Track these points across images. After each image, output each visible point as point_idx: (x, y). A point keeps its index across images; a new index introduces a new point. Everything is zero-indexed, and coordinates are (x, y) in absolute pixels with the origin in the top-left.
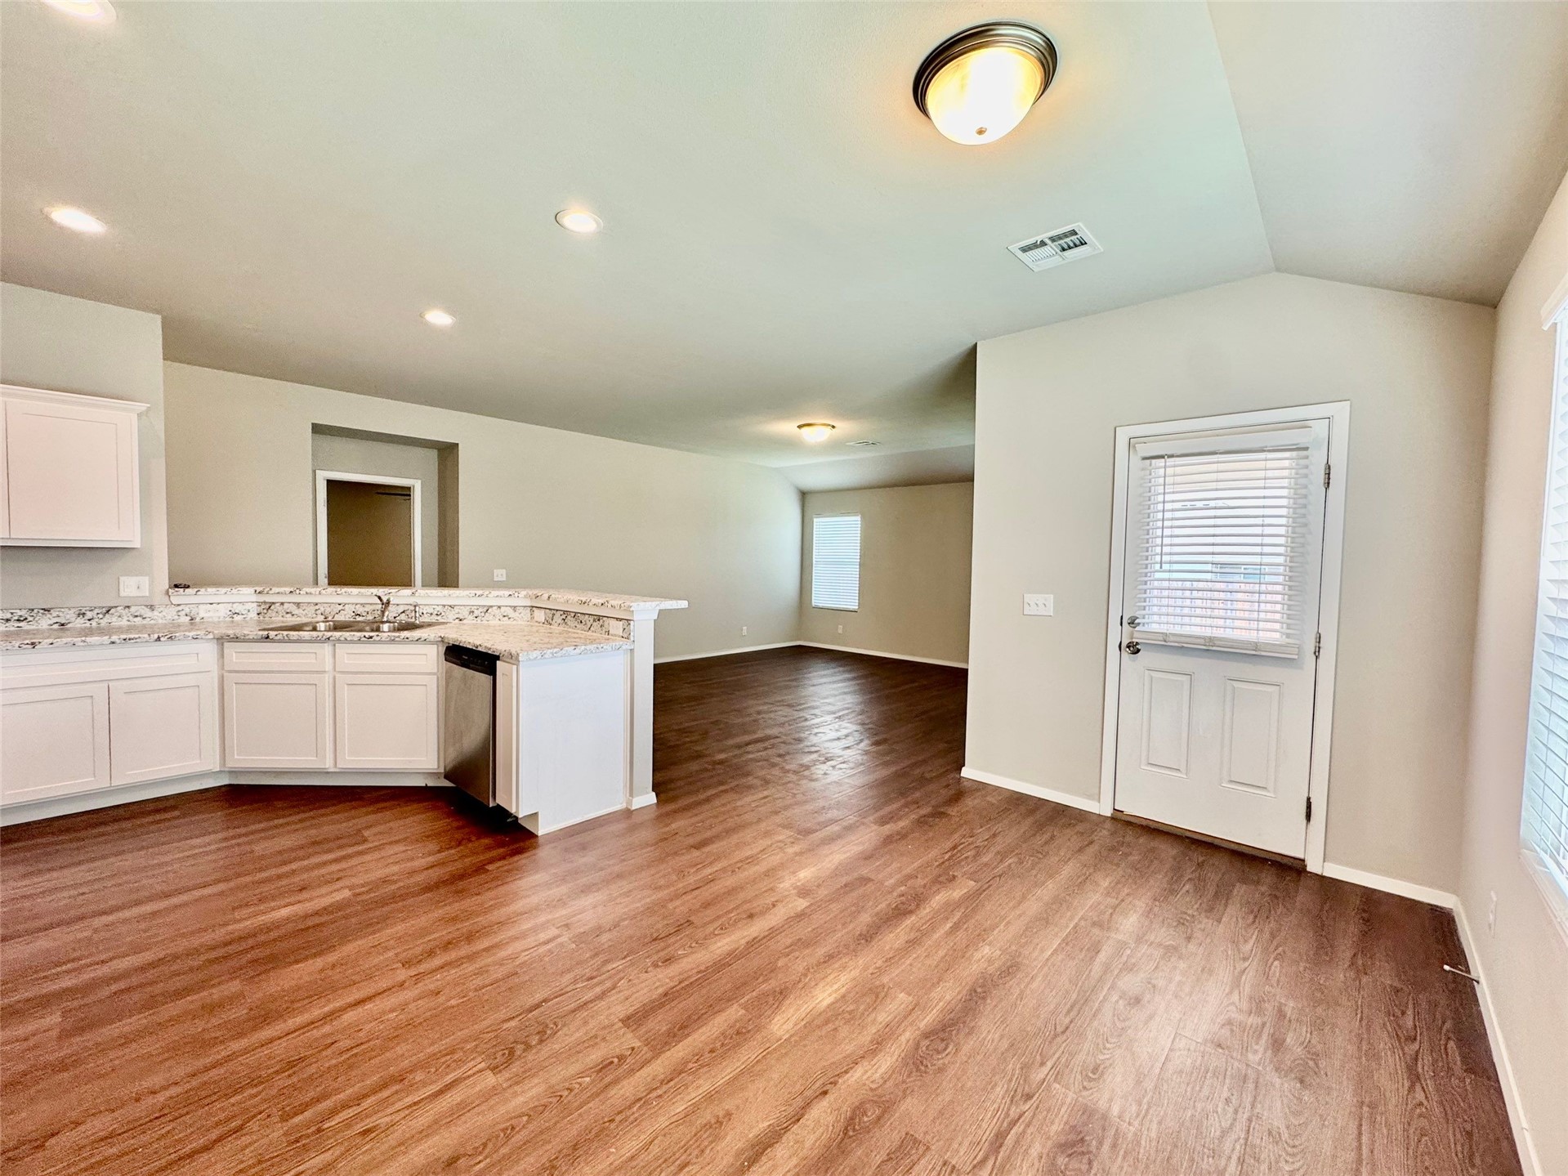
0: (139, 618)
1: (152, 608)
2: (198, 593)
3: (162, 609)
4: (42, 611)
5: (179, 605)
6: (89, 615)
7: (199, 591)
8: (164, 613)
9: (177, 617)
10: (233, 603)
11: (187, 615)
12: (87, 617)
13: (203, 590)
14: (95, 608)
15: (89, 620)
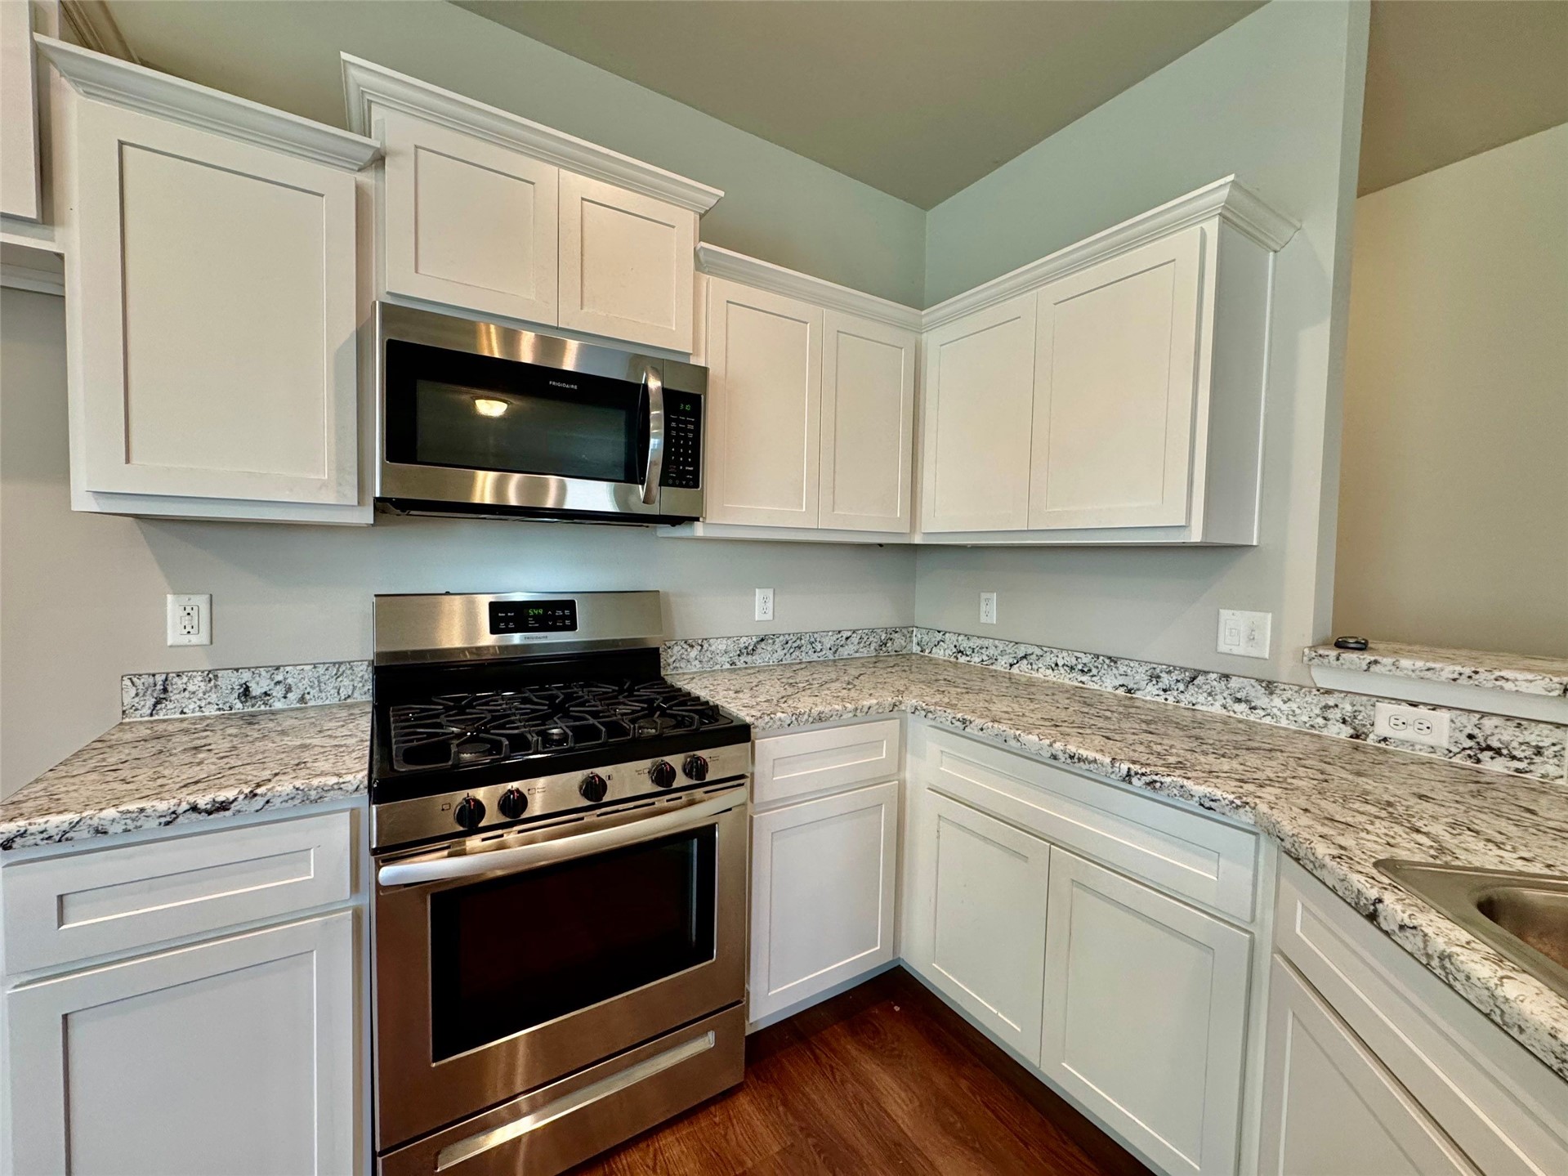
0: (1242, 707)
1: (1270, 687)
2: (1374, 668)
3: (1288, 694)
4: (1107, 661)
5: (1328, 692)
6: (1166, 680)
7: (1376, 662)
8: (1294, 706)
9: (1320, 721)
10: (1484, 715)
11: (1344, 722)
12: (1160, 684)
13: (1388, 661)
14: (1175, 668)
15: (1165, 691)
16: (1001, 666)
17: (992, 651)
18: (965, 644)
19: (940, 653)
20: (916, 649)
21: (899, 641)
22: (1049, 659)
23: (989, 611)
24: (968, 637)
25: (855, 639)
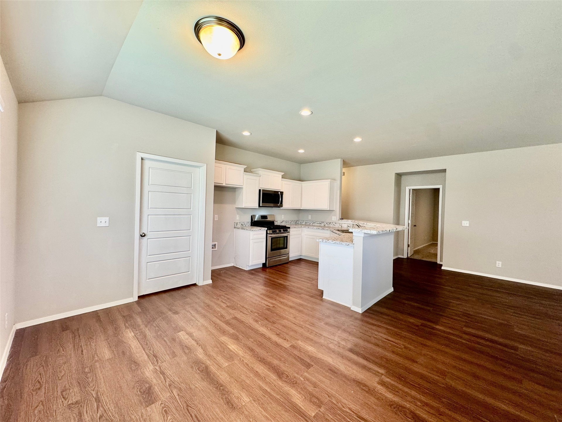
0: (334, 225)
1: (336, 223)
4: (323, 222)
5: (340, 224)
14: (329, 222)
15: (328, 225)
16: (311, 224)
17: (310, 222)
18: (307, 222)
19: (303, 223)
20: (300, 223)
21: (298, 222)
22: (317, 223)
23: (310, 217)
24: (307, 221)
25: (293, 222)
